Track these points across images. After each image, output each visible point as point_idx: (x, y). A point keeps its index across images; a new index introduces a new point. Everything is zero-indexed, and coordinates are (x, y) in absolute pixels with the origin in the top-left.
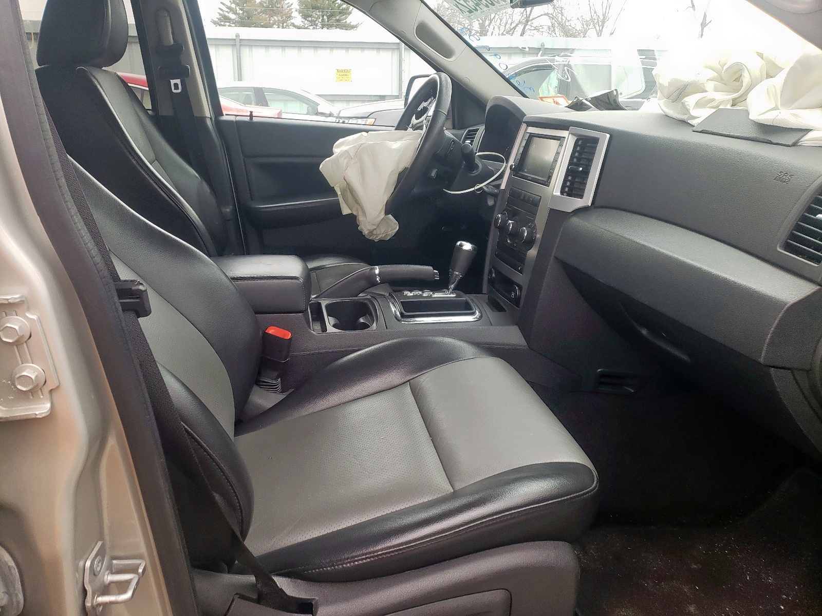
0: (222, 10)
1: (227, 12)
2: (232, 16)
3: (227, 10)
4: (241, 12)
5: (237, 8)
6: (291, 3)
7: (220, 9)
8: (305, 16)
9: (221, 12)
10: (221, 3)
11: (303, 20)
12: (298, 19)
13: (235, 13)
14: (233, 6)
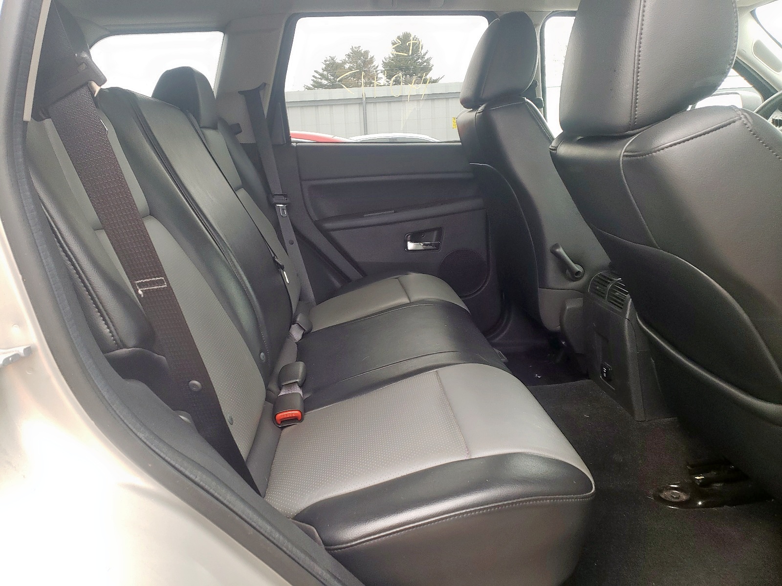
0: (316, 77)
1: (320, 78)
2: (325, 82)
3: (320, 77)
4: (332, 78)
5: (329, 75)
6: (376, 66)
7: (314, 76)
8: (389, 77)
9: (315, 80)
10: (315, 71)
11: (388, 80)
12: (383, 80)
13: (327, 79)
14: (325, 73)
